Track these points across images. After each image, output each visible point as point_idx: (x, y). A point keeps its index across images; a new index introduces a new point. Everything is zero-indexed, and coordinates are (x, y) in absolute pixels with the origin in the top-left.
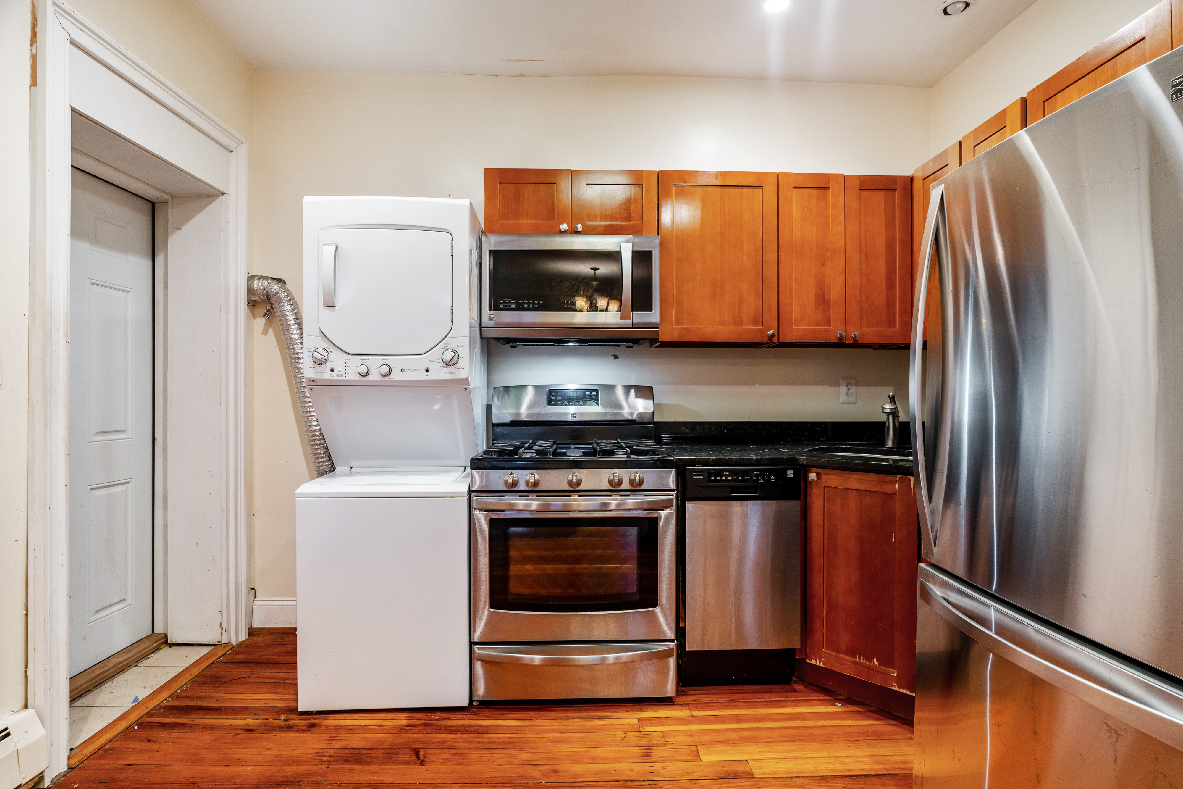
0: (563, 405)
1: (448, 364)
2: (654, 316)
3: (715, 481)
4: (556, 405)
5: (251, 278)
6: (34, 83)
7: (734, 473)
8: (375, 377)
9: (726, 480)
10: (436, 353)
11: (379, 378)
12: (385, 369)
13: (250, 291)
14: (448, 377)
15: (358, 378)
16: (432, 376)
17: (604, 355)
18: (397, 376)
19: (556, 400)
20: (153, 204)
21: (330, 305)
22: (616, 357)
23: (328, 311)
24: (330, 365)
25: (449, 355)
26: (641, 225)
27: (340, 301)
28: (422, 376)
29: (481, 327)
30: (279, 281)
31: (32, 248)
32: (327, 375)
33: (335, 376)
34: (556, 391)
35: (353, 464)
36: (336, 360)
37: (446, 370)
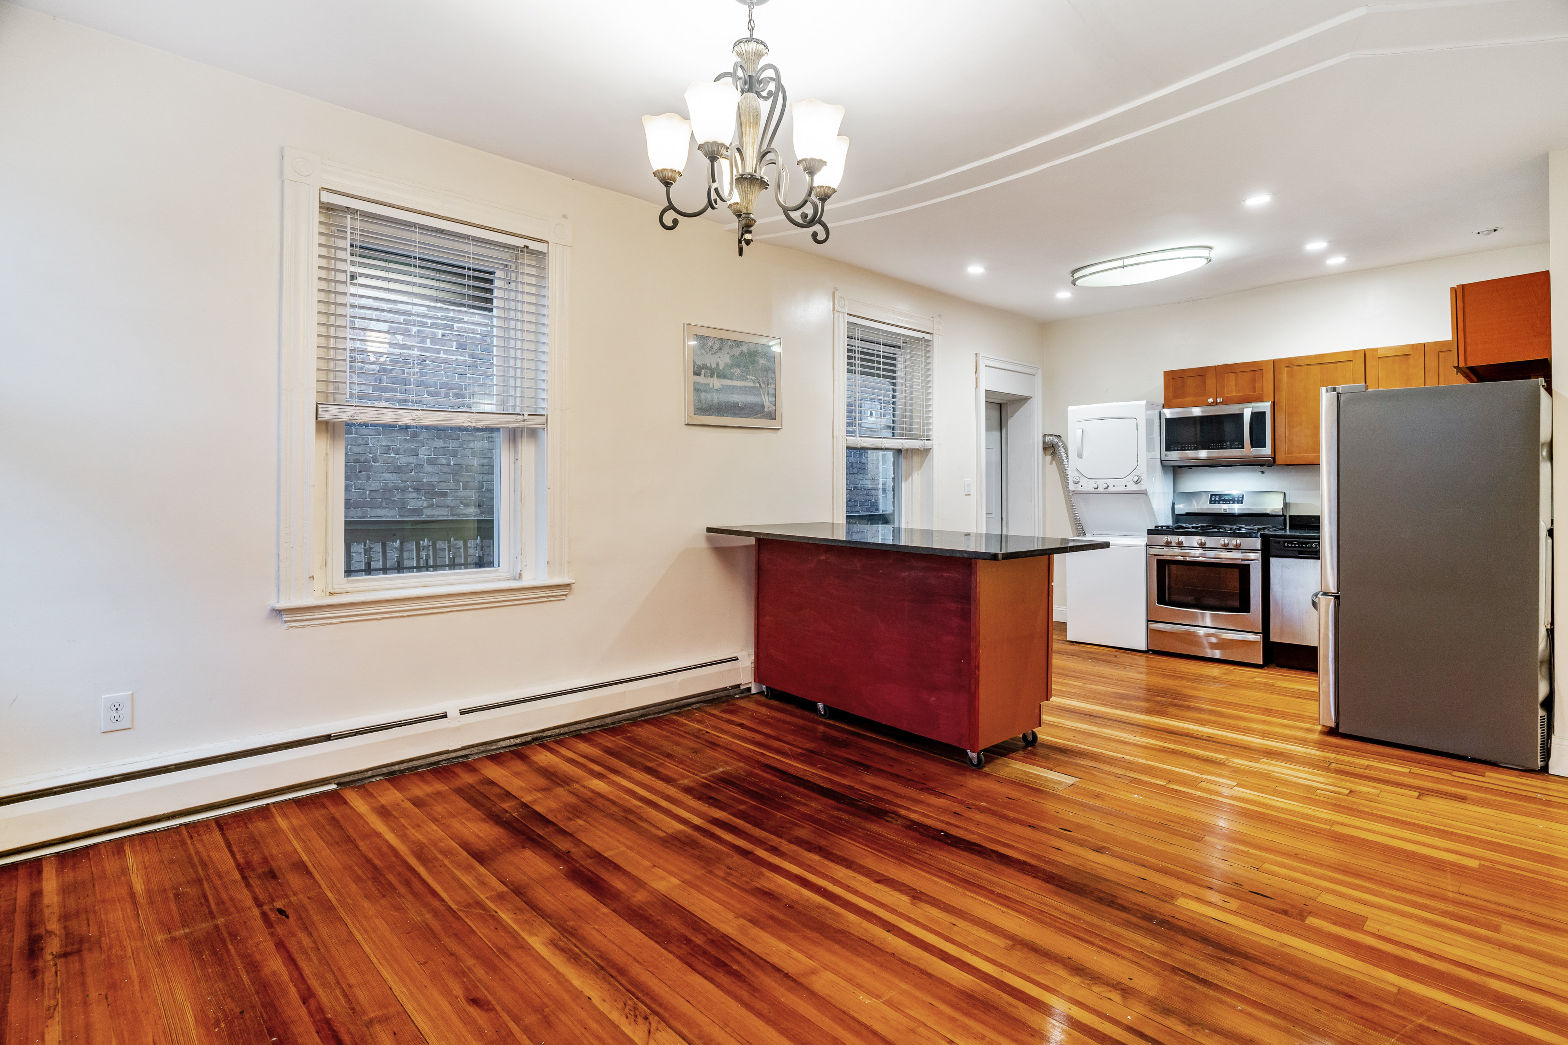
0: (1219, 503)
1: (1136, 483)
2: (1267, 451)
3: (1288, 546)
4: (1215, 503)
5: (1044, 436)
6: (977, 387)
7: (1298, 543)
8: (1101, 489)
9: (1295, 547)
10: (1130, 478)
11: (1103, 490)
12: (1106, 486)
13: (1044, 443)
14: (1136, 489)
15: (1093, 490)
16: (1128, 489)
17: (1253, 471)
18: (1111, 489)
19: (1215, 501)
20: (1001, 404)
21: (1080, 457)
22: (1263, 472)
23: (1079, 459)
24: (1081, 484)
25: (1136, 479)
26: (1263, 394)
27: (1085, 455)
28: (1123, 489)
29: (1161, 461)
30: (1058, 436)
31: (977, 446)
32: (1080, 489)
33: (1083, 489)
34: (1215, 495)
35: (1094, 533)
36: (1083, 481)
37: (1135, 485)
